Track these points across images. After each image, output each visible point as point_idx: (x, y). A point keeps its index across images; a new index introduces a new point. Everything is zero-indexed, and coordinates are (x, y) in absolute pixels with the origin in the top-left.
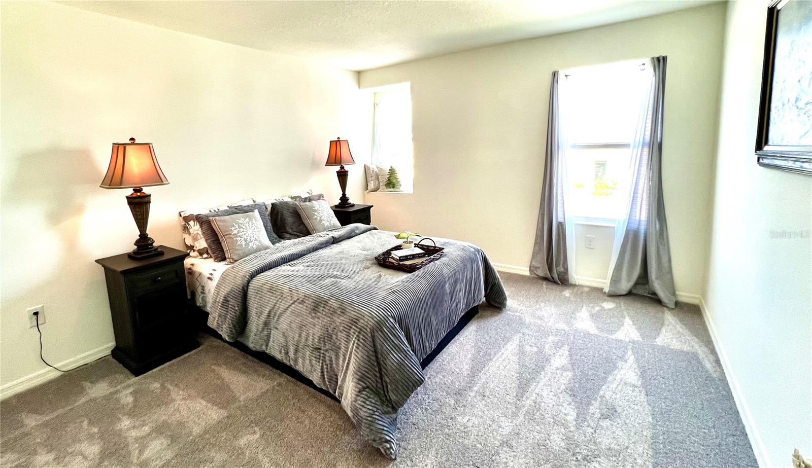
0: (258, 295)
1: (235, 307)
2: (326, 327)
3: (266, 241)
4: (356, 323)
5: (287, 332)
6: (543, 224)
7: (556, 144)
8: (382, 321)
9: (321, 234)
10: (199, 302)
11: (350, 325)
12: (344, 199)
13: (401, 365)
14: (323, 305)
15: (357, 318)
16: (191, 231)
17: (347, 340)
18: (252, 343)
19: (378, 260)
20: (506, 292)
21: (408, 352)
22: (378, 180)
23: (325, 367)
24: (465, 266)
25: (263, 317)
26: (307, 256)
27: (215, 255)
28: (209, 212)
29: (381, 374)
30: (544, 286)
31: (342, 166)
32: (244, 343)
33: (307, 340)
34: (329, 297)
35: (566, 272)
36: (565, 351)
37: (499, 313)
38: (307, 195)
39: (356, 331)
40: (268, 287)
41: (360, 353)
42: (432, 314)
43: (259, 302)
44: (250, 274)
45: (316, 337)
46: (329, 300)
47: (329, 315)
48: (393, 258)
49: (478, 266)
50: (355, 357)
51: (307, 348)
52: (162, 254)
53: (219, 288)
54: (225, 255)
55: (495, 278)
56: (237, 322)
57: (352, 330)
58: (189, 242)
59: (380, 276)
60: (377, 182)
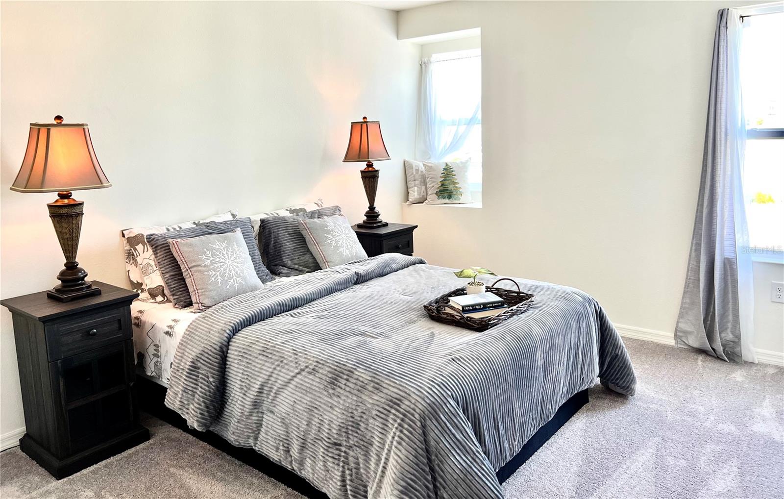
0: (245, 360)
1: (208, 377)
2: (350, 411)
3: (253, 278)
4: (398, 405)
5: (289, 417)
6: (698, 262)
7: (723, 130)
8: (437, 404)
9: (338, 268)
10: (150, 371)
11: (387, 408)
12: (372, 214)
13: (466, 472)
14: (345, 377)
15: (398, 397)
16: (139, 260)
17: (383, 432)
18: (233, 433)
19: (429, 310)
20: (634, 371)
21: (477, 454)
22: (426, 185)
23: (347, 472)
24: (568, 326)
25: (252, 394)
26: (316, 302)
27: (175, 297)
28: (166, 231)
29: (435, 486)
30: (700, 363)
31: (369, 162)
32: (220, 434)
33: (319, 430)
34: (354, 365)
35: (736, 340)
36: (732, 467)
37: (623, 403)
38: (315, 208)
39: (398, 417)
40: (260, 348)
41: (403, 450)
42: (514, 398)
43: (246, 371)
44: (232, 327)
45: (334, 426)
46: (355, 369)
47: (356, 392)
48: (452, 308)
49: (588, 326)
50: (396, 457)
51: (320, 442)
52: (98, 293)
53: (183, 347)
54: (191, 298)
55: (616, 346)
56: (212, 401)
57: (392, 416)
58: (135, 277)
59: (433, 335)
60: (423, 188)
